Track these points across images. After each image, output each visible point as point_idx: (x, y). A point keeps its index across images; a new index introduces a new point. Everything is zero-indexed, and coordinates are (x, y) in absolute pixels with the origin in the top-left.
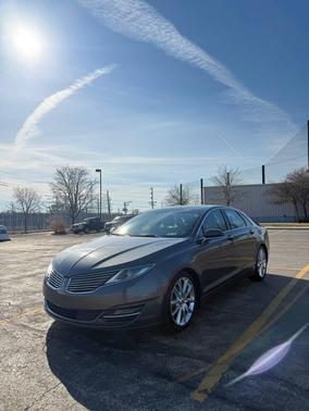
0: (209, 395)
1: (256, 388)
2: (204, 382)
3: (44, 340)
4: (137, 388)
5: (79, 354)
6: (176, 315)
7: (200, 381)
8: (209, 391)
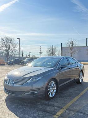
0: (59, 116)
1: (74, 115)
2: (58, 113)
3: (5, 101)
4: (37, 114)
5: (17, 106)
6: (50, 94)
7: (57, 113)
8: (59, 115)
